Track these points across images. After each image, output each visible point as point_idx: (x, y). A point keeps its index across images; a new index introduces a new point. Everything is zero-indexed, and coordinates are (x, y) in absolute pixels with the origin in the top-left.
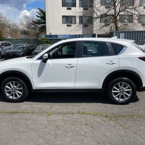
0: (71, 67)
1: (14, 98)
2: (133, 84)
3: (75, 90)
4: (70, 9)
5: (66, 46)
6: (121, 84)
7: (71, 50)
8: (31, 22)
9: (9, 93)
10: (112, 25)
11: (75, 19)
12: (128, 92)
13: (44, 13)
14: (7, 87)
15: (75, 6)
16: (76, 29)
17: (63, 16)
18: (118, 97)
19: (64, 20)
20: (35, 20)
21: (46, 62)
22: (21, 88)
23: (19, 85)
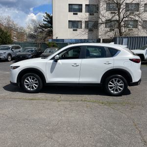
0: (77, 66)
1: (32, 90)
2: (125, 80)
3: (79, 84)
4: (77, 14)
5: (72, 50)
6: (115, 80)
7: (76, 53)
8: (38, 26)
9: (28, 85)
10: (117, 30)
11: (81, 24)
12: (121, 86)
13: (51, 18)
14: (26, 80)
15: (82, 12)
16: (82, 34)
17: (69, 21)
18: (113, 90)
19: (71, 25)
20: (42, 24)
21: (57, 62)
22: (37, 82)
23: (36, 79)
